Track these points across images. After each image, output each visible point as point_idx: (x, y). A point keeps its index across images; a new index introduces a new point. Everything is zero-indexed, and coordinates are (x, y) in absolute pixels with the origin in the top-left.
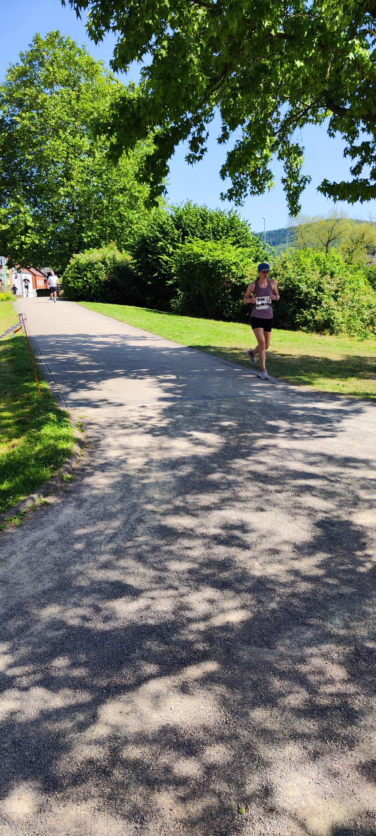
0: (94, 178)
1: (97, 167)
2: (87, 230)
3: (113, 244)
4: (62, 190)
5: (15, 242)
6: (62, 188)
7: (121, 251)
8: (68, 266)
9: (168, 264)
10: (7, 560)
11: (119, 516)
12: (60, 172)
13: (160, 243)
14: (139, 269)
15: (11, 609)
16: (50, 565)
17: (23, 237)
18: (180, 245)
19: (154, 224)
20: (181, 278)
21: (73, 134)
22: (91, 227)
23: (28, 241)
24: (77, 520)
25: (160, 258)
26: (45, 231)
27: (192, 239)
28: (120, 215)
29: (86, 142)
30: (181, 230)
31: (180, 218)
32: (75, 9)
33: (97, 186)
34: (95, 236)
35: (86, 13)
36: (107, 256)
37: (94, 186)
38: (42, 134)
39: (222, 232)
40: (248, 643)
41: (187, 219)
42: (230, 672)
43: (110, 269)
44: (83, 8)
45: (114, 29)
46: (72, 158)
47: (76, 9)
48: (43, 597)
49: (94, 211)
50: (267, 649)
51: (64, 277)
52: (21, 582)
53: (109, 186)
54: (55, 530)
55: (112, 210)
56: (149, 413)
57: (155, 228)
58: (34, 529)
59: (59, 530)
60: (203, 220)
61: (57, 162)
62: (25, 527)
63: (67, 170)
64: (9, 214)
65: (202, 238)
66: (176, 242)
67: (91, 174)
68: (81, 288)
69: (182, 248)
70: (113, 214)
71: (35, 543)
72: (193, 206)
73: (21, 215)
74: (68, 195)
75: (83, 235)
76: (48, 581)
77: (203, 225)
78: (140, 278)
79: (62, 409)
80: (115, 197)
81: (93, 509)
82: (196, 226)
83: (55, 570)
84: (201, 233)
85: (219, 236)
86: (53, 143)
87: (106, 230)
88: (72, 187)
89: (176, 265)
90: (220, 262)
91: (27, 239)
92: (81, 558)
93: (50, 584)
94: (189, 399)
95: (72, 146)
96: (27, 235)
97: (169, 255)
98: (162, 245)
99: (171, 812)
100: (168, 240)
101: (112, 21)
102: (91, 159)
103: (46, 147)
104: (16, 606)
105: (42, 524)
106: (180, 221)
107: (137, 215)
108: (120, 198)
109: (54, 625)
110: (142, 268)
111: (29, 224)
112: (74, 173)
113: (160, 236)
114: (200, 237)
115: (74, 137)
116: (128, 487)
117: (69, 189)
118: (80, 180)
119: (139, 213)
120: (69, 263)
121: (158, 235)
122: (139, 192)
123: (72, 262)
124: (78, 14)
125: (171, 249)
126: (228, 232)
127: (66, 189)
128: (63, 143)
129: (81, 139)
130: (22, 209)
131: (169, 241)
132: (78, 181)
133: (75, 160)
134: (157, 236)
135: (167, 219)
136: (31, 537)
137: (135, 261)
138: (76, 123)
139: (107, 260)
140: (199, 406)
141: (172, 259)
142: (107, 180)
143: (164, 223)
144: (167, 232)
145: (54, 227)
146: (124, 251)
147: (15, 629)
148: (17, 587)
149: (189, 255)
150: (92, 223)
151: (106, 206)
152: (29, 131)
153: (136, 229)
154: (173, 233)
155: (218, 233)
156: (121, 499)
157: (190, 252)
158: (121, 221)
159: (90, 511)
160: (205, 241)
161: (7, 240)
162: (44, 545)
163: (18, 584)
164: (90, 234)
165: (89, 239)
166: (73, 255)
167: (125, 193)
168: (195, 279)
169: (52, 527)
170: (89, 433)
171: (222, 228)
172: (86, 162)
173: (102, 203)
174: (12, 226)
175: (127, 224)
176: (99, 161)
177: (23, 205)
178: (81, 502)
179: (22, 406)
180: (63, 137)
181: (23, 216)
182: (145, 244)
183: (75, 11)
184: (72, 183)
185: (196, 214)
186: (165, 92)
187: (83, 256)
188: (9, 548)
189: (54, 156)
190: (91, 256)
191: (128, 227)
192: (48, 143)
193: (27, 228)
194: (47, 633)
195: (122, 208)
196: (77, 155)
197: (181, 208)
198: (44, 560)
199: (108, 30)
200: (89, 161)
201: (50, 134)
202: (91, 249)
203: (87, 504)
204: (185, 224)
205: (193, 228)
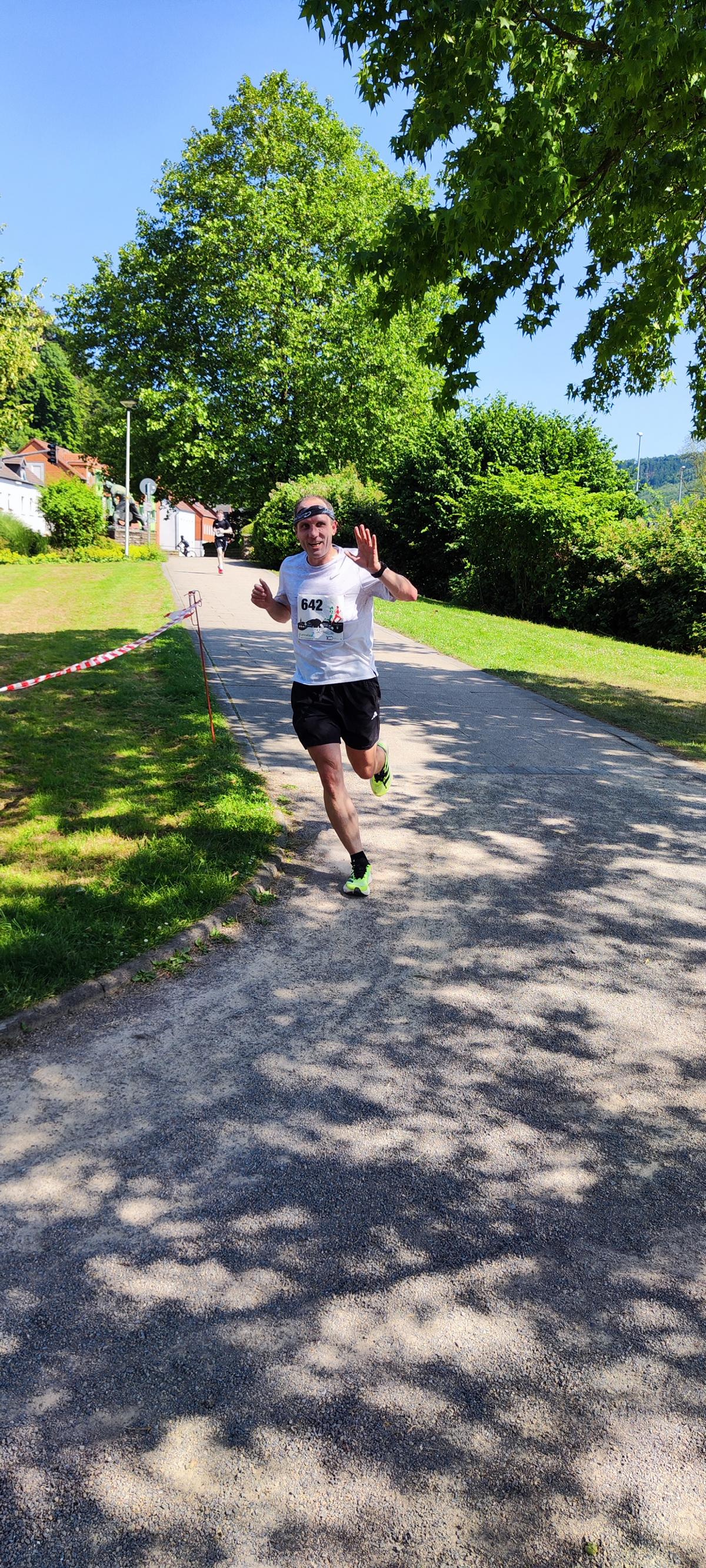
0: (327, 344)
1: (334, 324)
2: (305, 438)
3: (351, 468)
4: (265, 364)
5: (173, 453)
6: (266, 360)
7: (364, 482)
8: (266, 504)
9: (451, 512)
10: (157, 1037)
11: (356, 976)
12: (264, 330)
13: (441, 472)
14: (395, 517)
15: (164, 1126)
16: (232, 1055)
17: (188, 445)
18: (478, 478)
19: (431, 435)
20: (475, 538)
21: (296, 261)
22: (314, 433)
23: (197, 452)
24: (280, 977)
25: (437, 499)
26: (229, 436)
27: (501, 468)
28: (368, 414)
29: (318, 278)
30: (481, 449)
31: (481, 427)
32: (342, 46)
33: (331, 358)
34: (318, 450)
35: (360, 52)
36: (339, 491)
37: (324, 358)
38: (237, 260)
39: (560, 458)
40: (600, 1241)
41: (494, 429)
42: (565, 1292)
43: (341, 514)
44: (355, 45)
45: (407, 82)
46: (288, 306)
47: (344, 47)
48: (220, 1112)
49: (321, 405)
50: (636, 1258)
51: (257, 525)
52: (181, 1079)
53: (352, 360)
54: (240, 991)
55: (355, 404)
56: (410, 790)
57: (433, 443)
58: (203, 985)
59: (249, 992)
60: (524, 432)
61: (262, 311)
62: (188, 980)
63: (277, 327)
64: (166, 402)
65: (521, 467)
66: (470, 470)
67: (322, 337)
68: (286, 546)
69: (480, 483)
70: (356, 413)
71: (204, 1011)
72: (507, 405)
73: (187, 405)
74: (277, 372)
75: (298, 447)
76: (229, 1083)
77: (523, 442)
78: (397, 533)
79: (252, 768)
80: (362, 381)
81: (308, 961)
82: (511, 444)
83: (242, 1064)
84: (519, 458)
85: (554, 464)
86: (256, 276)
87: (340, 442)
88: (284, 357)
89: (468, 515)
90: (551, 513)
91: (195, 449)
92: (289, 1049)
93: (234, 1089)
94: (485, 770)
95: (292, 283)
96: (196, 441)
97: (456, 495)
98: (443, 476)
99: (459, 1533)
100: (456, 466)
101: (404, 68)
102: (322, 309)
103: (244, 283)
104: (174, 1122)
105: (218, 977)
106: (480, 433)
107: (399, 418)
108: (370, 383)
109: (242, 1165)
110: (403, 515)
111: (200, 421)
112: (291, 334)
113: (441, 458)
114: (516, 465)
115: (296, 268)
116: (372, 926)
117: (279, 360)
118: (301, 347)
119: (403, 412)
120: (269, 499)
121: (438, 456)
122: (407, 374)
123: (274, 496)
124: (346, 56)
125: (460, 485)
126: (570, 459)
127: (272, 362)
128: (275, 277)
129: (309, 270)
130: (190, 395)
131: (458, 469)
132: (296, 348)
133: (294, 308)
134: (434, 459)
135: (457, 428)
136: (199, 999)
137: (389, 502)
138: (302, 242)
139: (337, 496)
140: (505, 786)
141: (461, 502)
142: (350, 349)
143: (451, 434)
144: (454, 451)
145: (246, 431)
146: (370, 482)
147: (172, 1162)
148: (175, 1088)
149: (493, 498)
150: (316, 427)
151: (345, 397)
152: (216, 253)
153: (396, 443)
154: (466, 453)
155: (552, 459)
156: (361, 946)
157: (496, 491)
158: (369, 426)
159: (304, 963)
160: (526, 473)
161: (159, 450)
162: (222, 1016)
163: (176, 1082)
164: (310, 446)
165: (308, 456)
166: (277, 483)
167: (381, 374)
168: (501, 542)
169: (236, 986)
170: (300, 816)
171: (560, 450)
172: (313, 314)
173: (337, 390)
174: (170, 424)
175: (380, 432)
176: (339, 313)
177: (192, 387)
178: (287, 945)
179: (182, 757)
180: (276, 265)
181: (192, 407)
182: (411, 472)
183: (341, 51)
184: (286, 350)
185: (513, 422)
186: (494, 202)
187: (295, 487)
188: (159, 1016)
189: (256, 301)
190: (309, 487)
191: (381, 438)
192: (246, 275)
193: (197, 429)
194: (230, 1177)
195: (374, 402)
196: (298, 300)
197: (485, 407)
198: (222, 1044)
199: (397, 85)
200: (319, 312)
201: (253, 260)
202: (311, 474)
203: (298, 950)
204: (489, 439)
205: (506, 448)
